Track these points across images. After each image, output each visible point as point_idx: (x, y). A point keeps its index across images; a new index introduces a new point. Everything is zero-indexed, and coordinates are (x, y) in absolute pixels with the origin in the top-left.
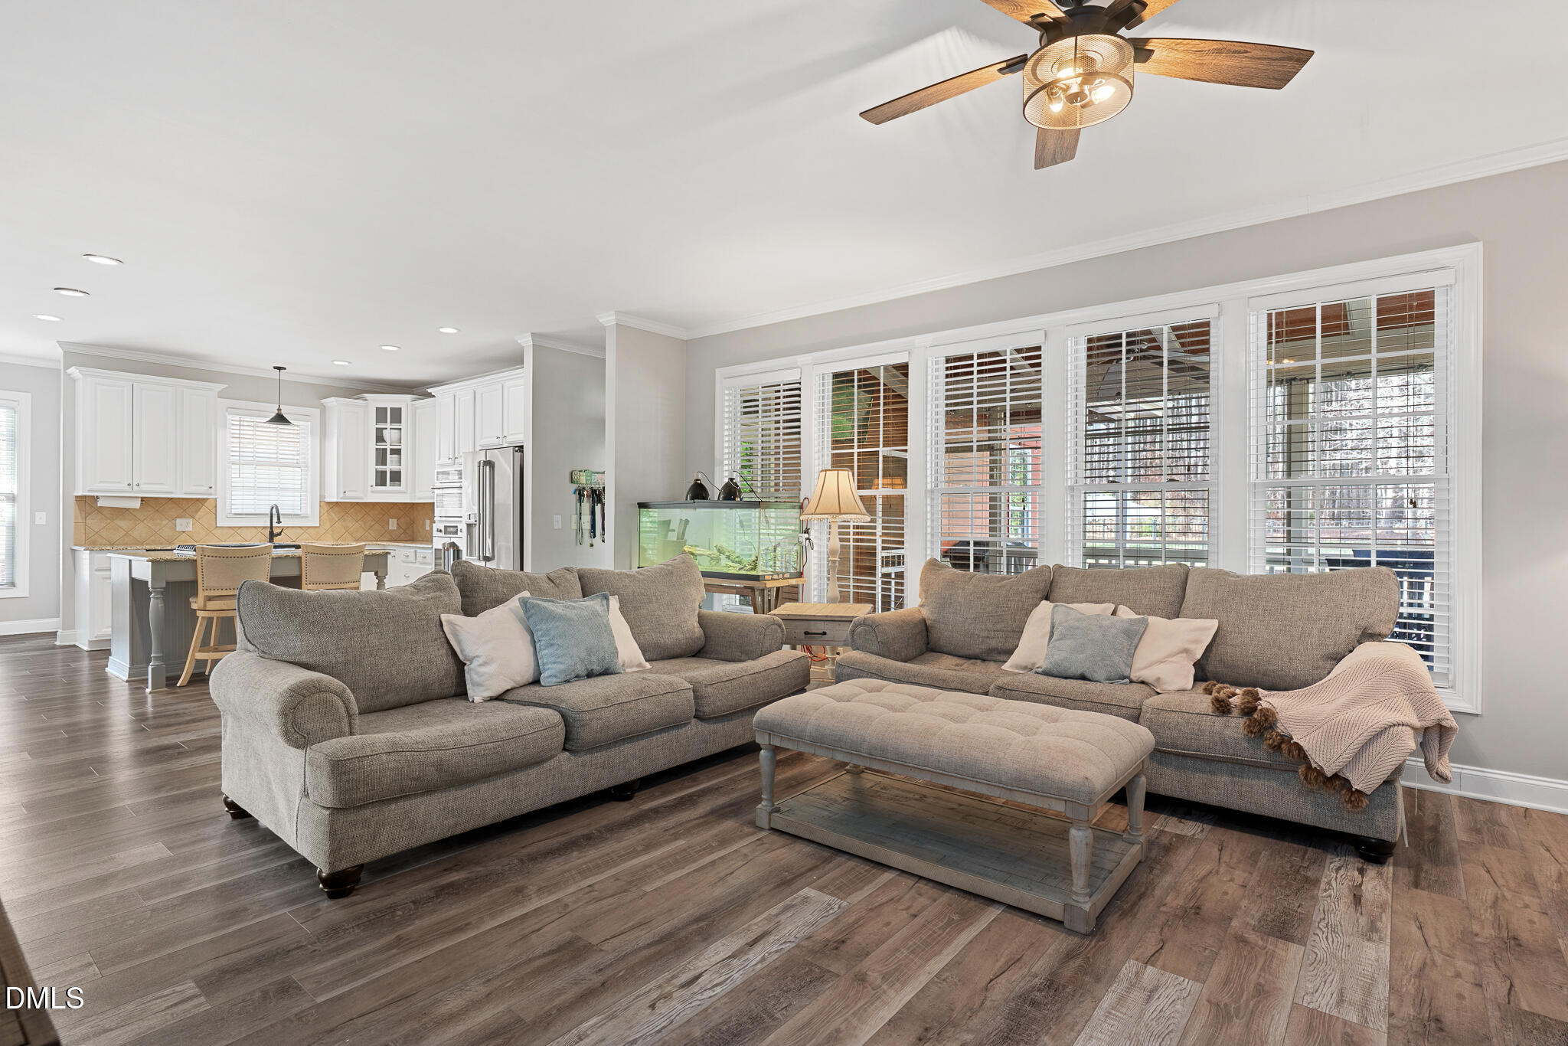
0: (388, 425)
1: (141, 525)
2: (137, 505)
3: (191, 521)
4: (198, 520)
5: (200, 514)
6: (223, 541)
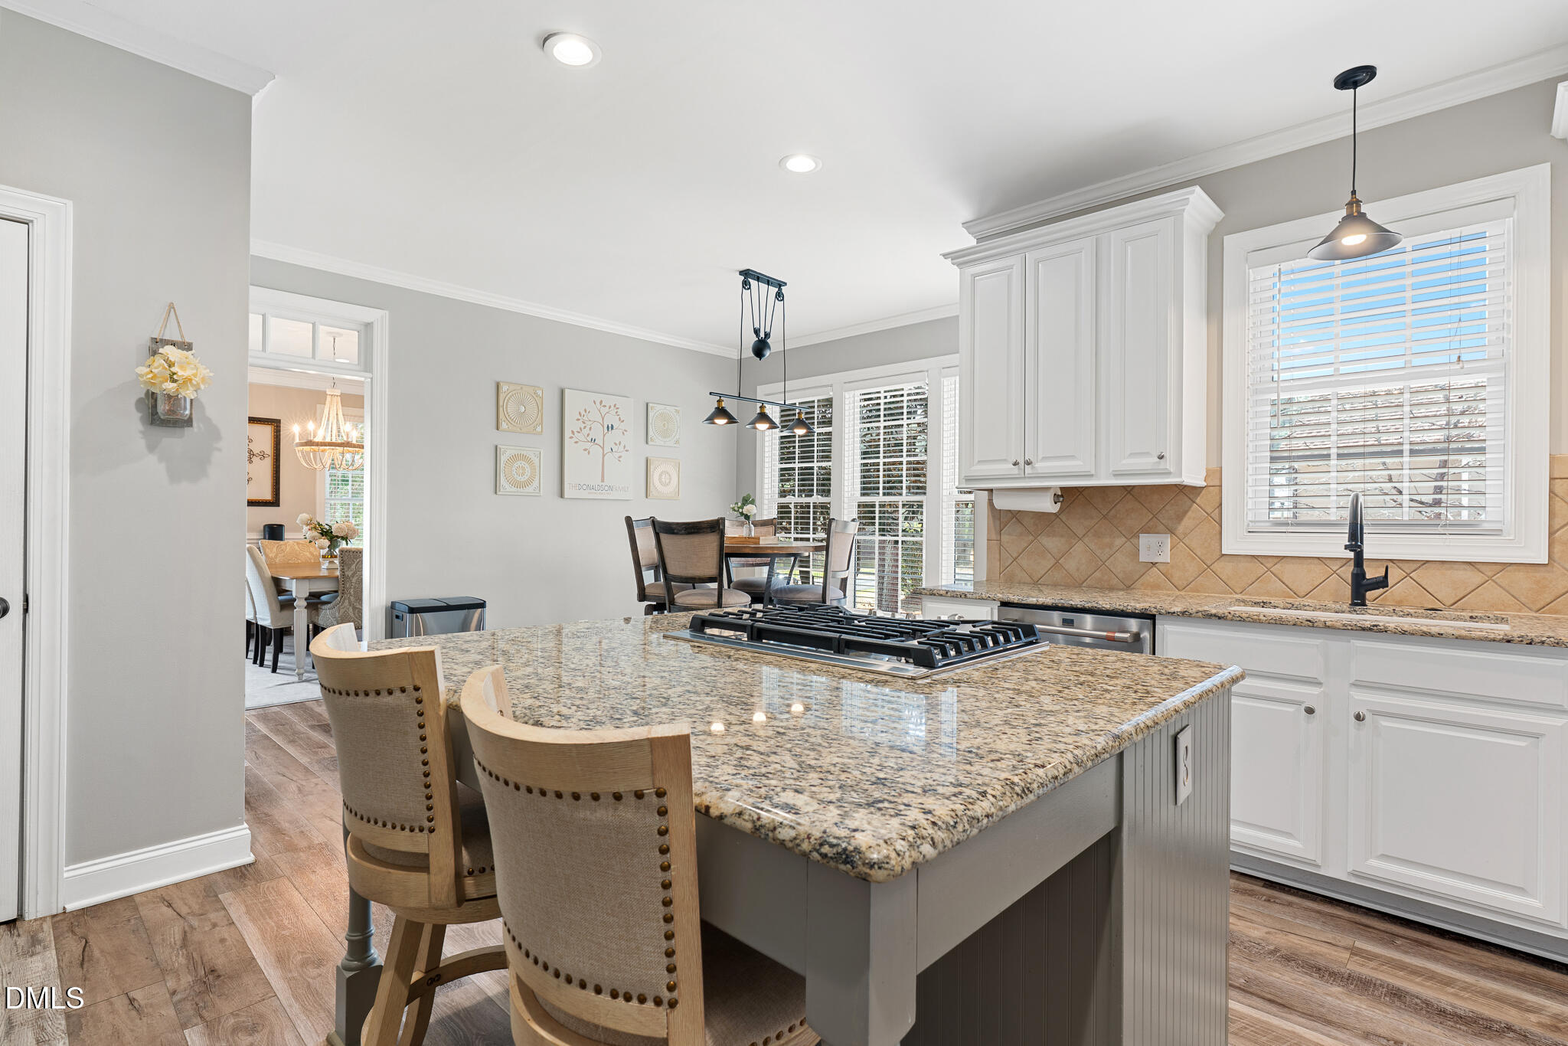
1: (1079, 547)
2: (1047, 505)
3: (1167, 540)
4: (1181, 537)
5: (1187, 522)
6: (1238, 591)
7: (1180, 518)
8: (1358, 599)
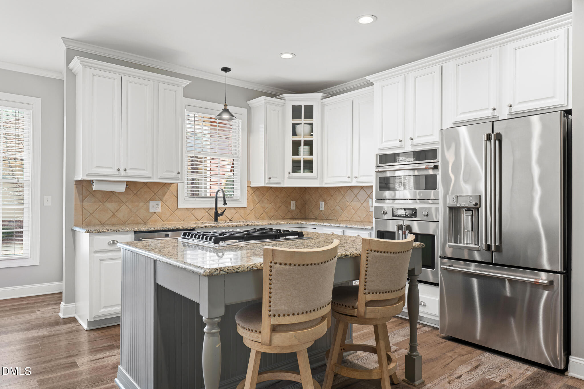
0: (302, 121)
1: (124, 207)
2: (122, 188)
3: (160, 203)
4: (164, 202)
5: (166, 197)
6: (182, 220)
7: (164, 195)
8: (216, 220)
